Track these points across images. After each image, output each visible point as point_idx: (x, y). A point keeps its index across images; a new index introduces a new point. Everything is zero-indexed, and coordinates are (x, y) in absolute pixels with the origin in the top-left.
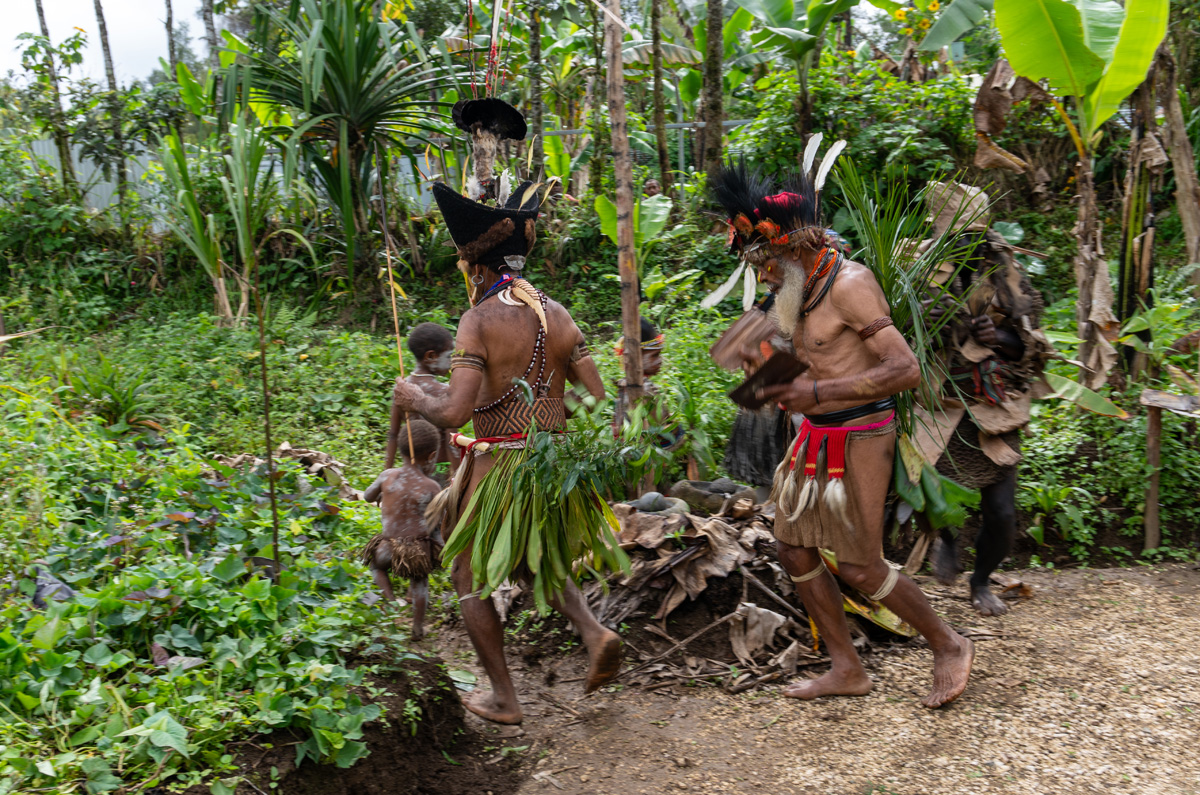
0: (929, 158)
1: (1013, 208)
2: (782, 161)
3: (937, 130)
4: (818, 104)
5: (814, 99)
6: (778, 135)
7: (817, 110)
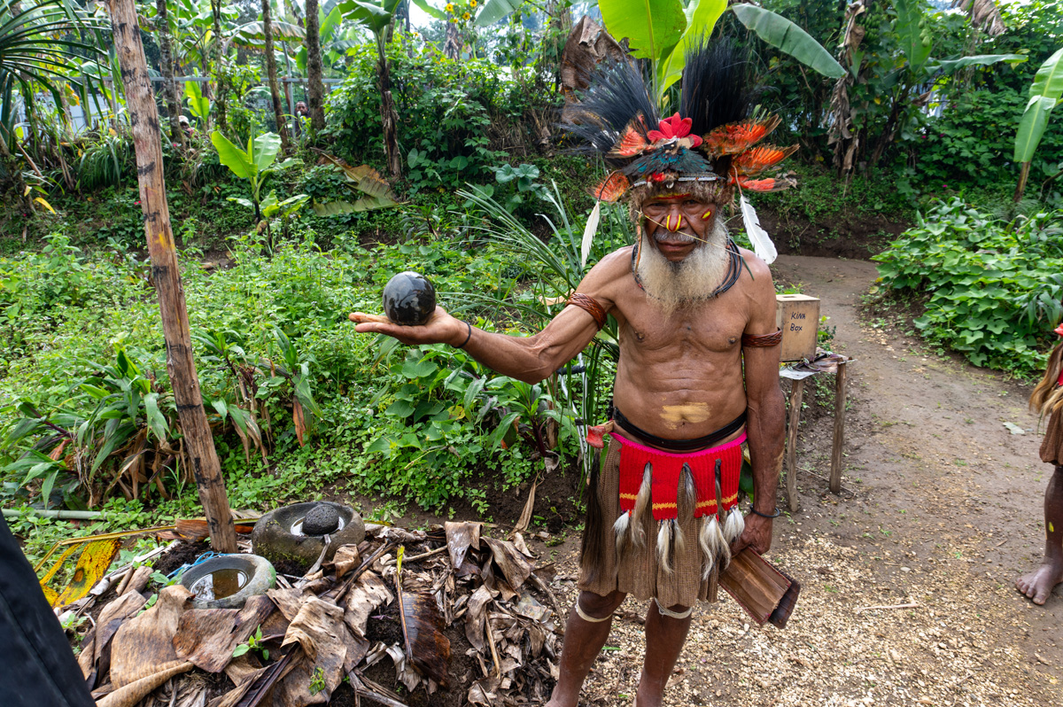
0: (472, 115)
1: (528, 154)
2: (368, 111)
3: (477, 95)
4: (393, 70)
5: (390, 66)
6: (364, 92)
7: (393, 75)
